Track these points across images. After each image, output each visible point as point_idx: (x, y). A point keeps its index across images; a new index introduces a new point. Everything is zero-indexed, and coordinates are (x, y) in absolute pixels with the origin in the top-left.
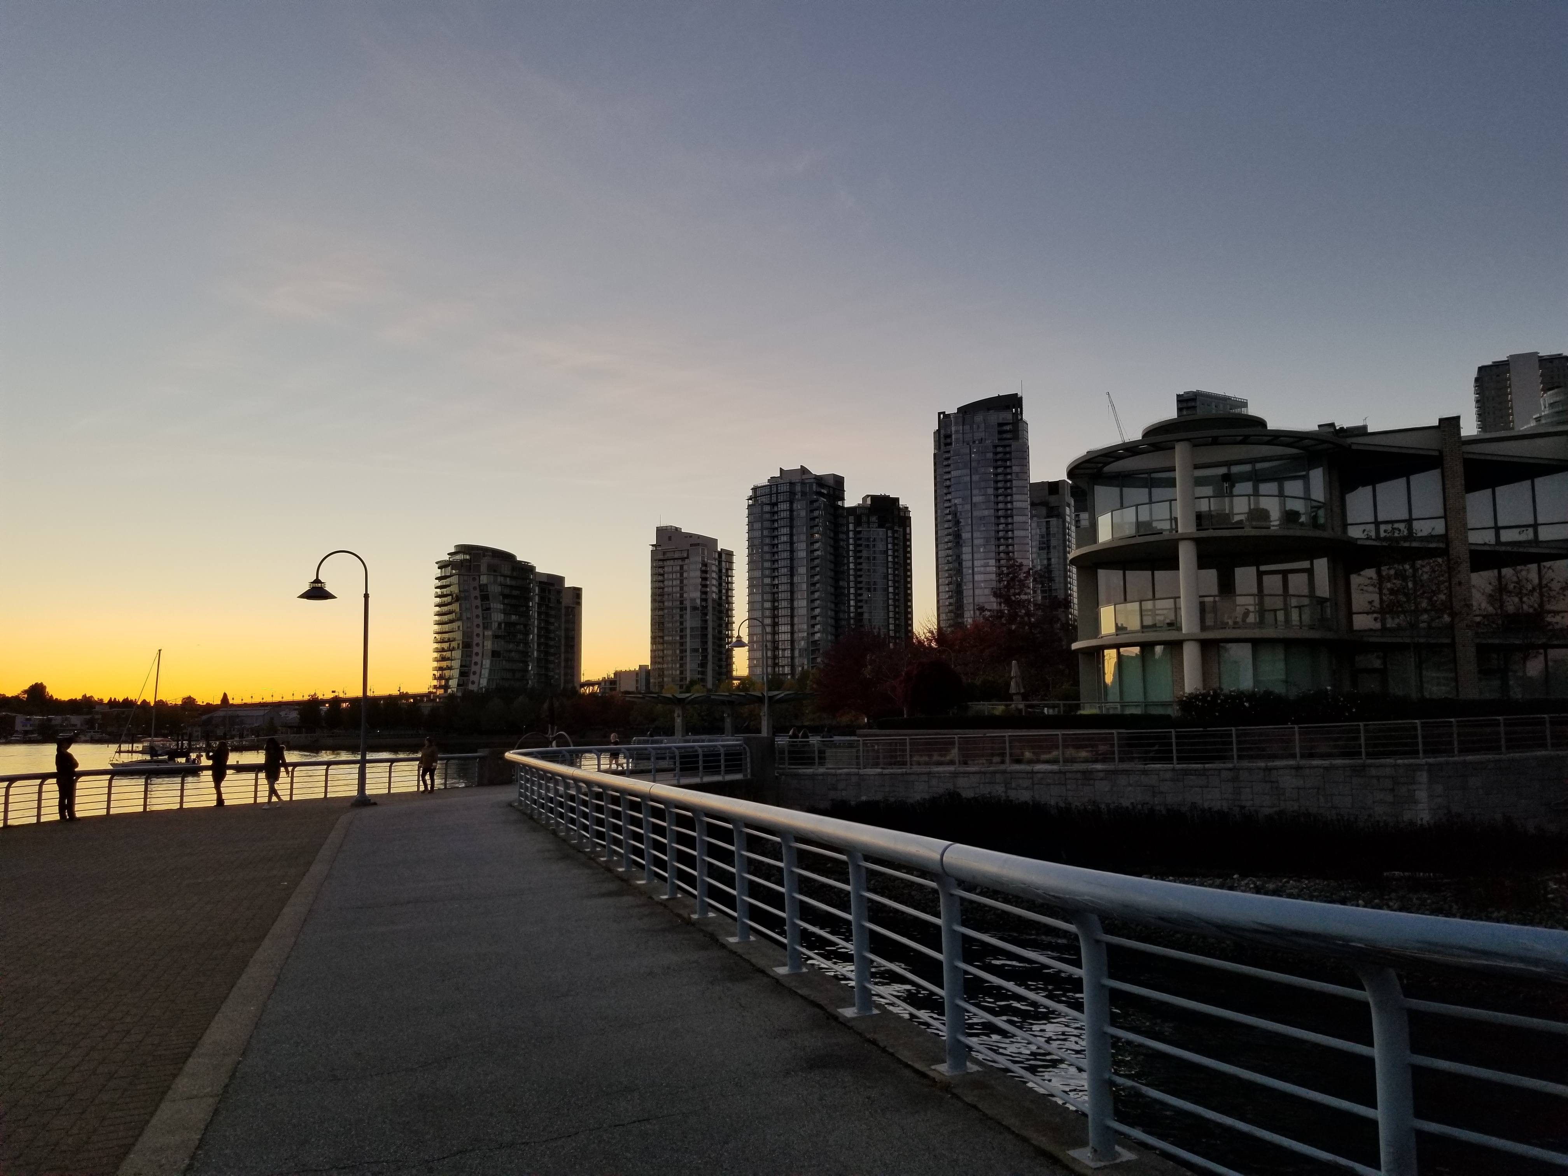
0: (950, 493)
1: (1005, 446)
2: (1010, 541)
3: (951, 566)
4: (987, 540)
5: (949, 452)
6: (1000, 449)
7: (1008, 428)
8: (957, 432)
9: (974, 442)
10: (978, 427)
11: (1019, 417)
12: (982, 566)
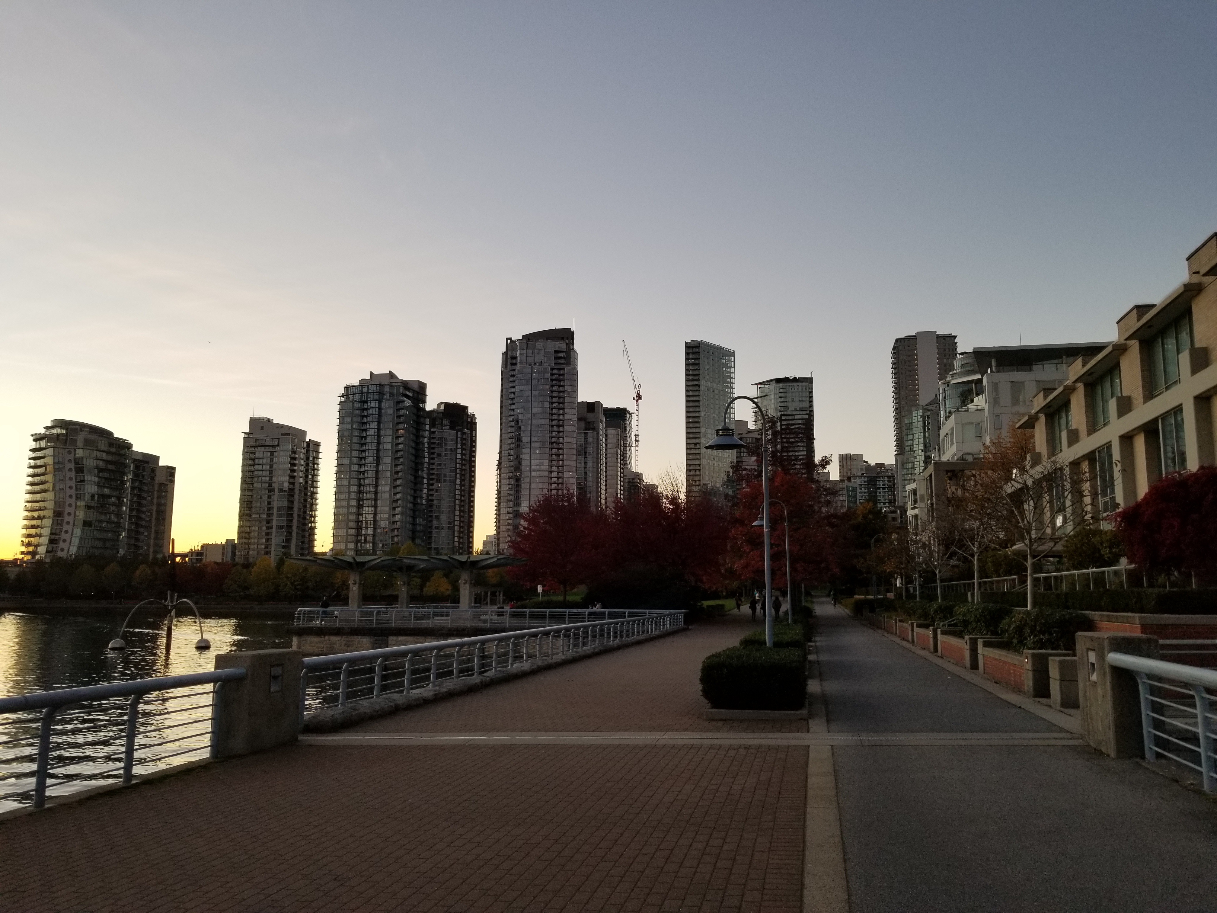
0: (514, 404)
1: (560, 369)
2: (561, 445)
3: (512, 463)
4: (543, 443)
5: (514, 370)
6: (555, 371)
7: (562, 355)
8: (521, 354)
9: (535, 364)
10: (539, 353)
11: (571, 348)
12: (537, 465)
